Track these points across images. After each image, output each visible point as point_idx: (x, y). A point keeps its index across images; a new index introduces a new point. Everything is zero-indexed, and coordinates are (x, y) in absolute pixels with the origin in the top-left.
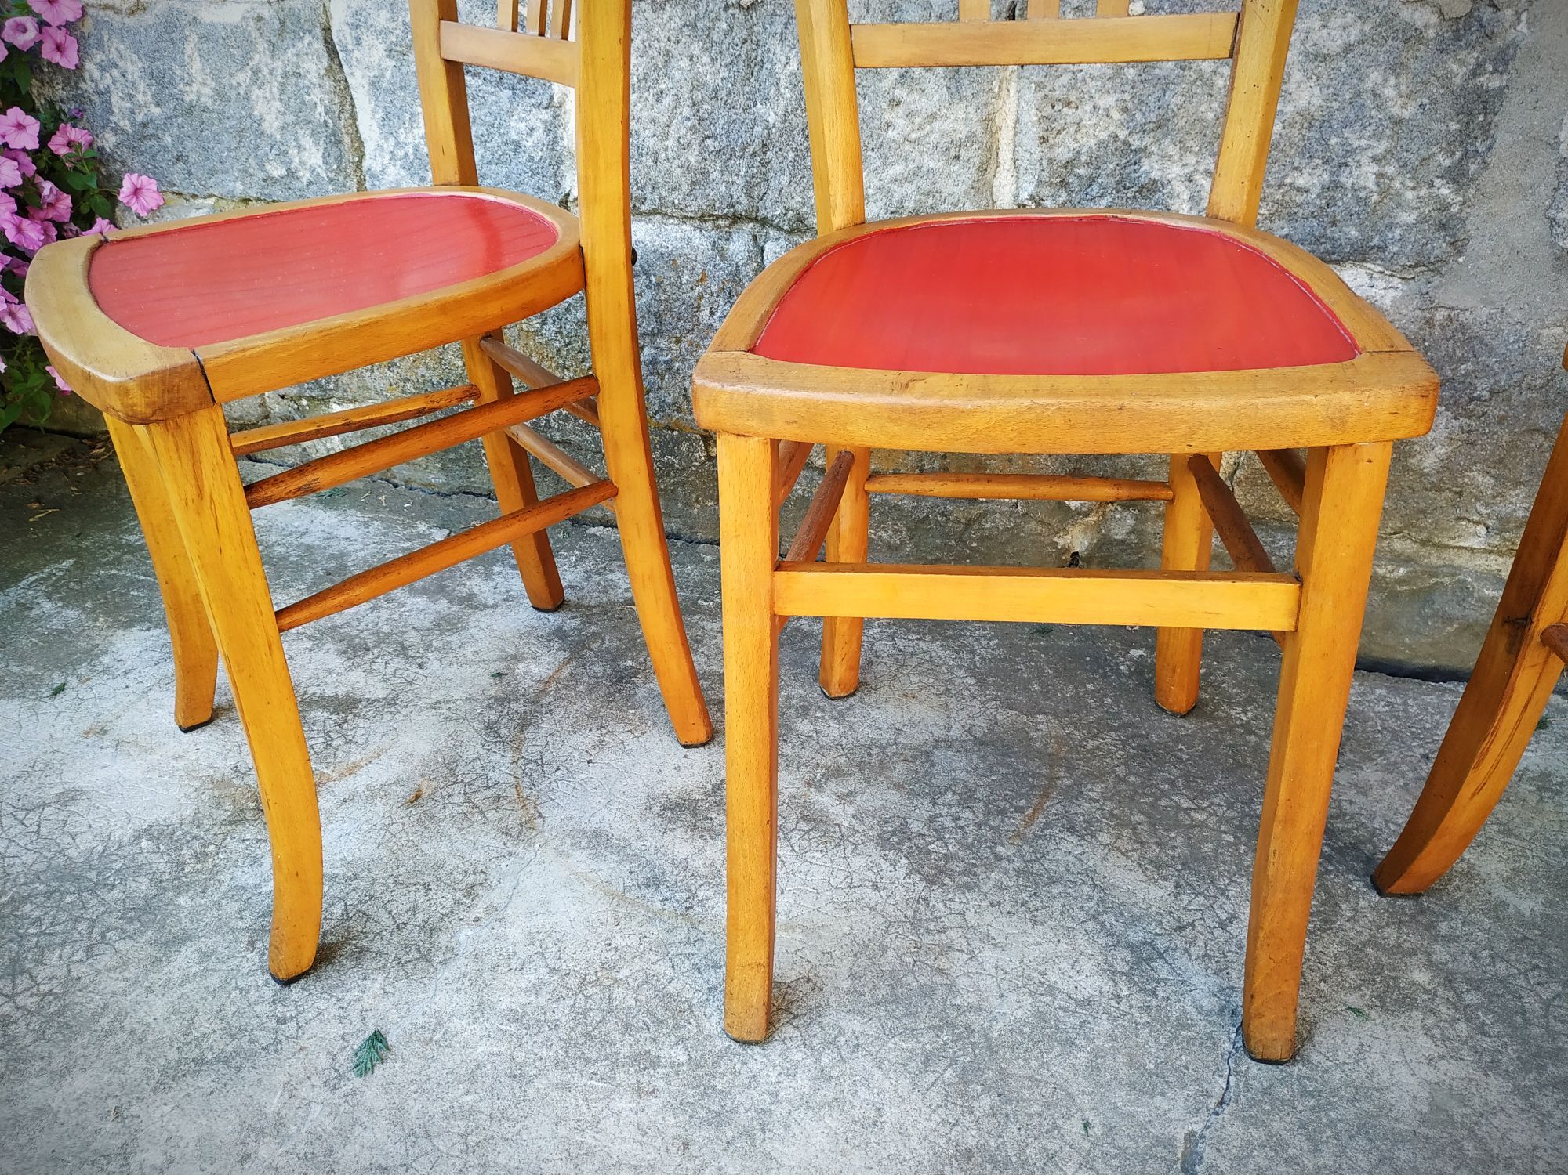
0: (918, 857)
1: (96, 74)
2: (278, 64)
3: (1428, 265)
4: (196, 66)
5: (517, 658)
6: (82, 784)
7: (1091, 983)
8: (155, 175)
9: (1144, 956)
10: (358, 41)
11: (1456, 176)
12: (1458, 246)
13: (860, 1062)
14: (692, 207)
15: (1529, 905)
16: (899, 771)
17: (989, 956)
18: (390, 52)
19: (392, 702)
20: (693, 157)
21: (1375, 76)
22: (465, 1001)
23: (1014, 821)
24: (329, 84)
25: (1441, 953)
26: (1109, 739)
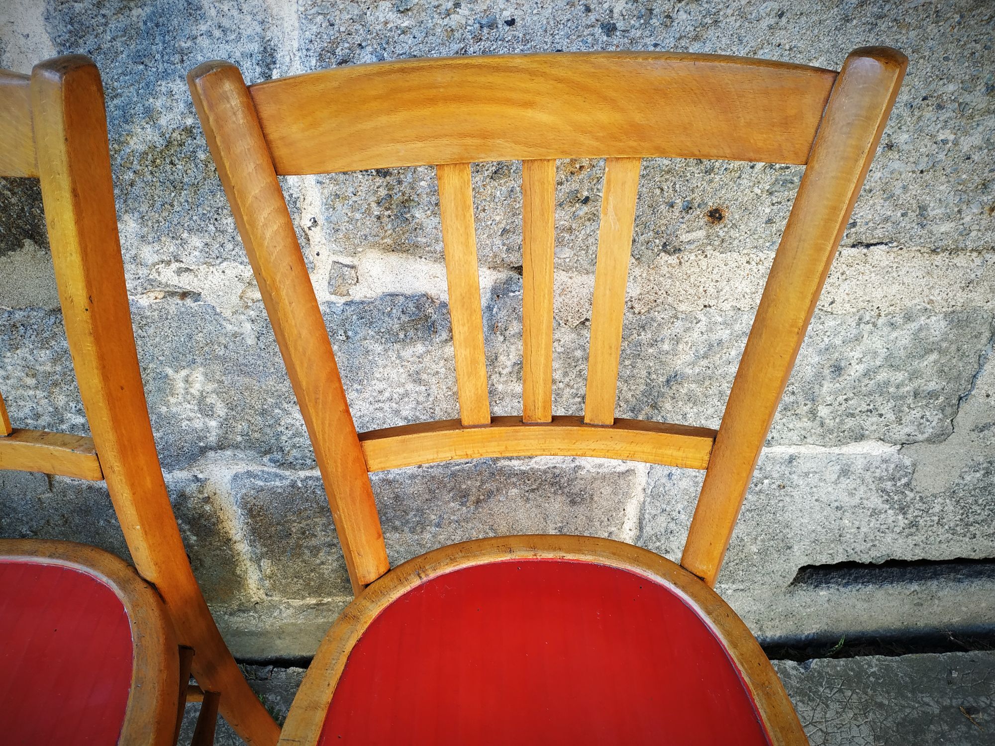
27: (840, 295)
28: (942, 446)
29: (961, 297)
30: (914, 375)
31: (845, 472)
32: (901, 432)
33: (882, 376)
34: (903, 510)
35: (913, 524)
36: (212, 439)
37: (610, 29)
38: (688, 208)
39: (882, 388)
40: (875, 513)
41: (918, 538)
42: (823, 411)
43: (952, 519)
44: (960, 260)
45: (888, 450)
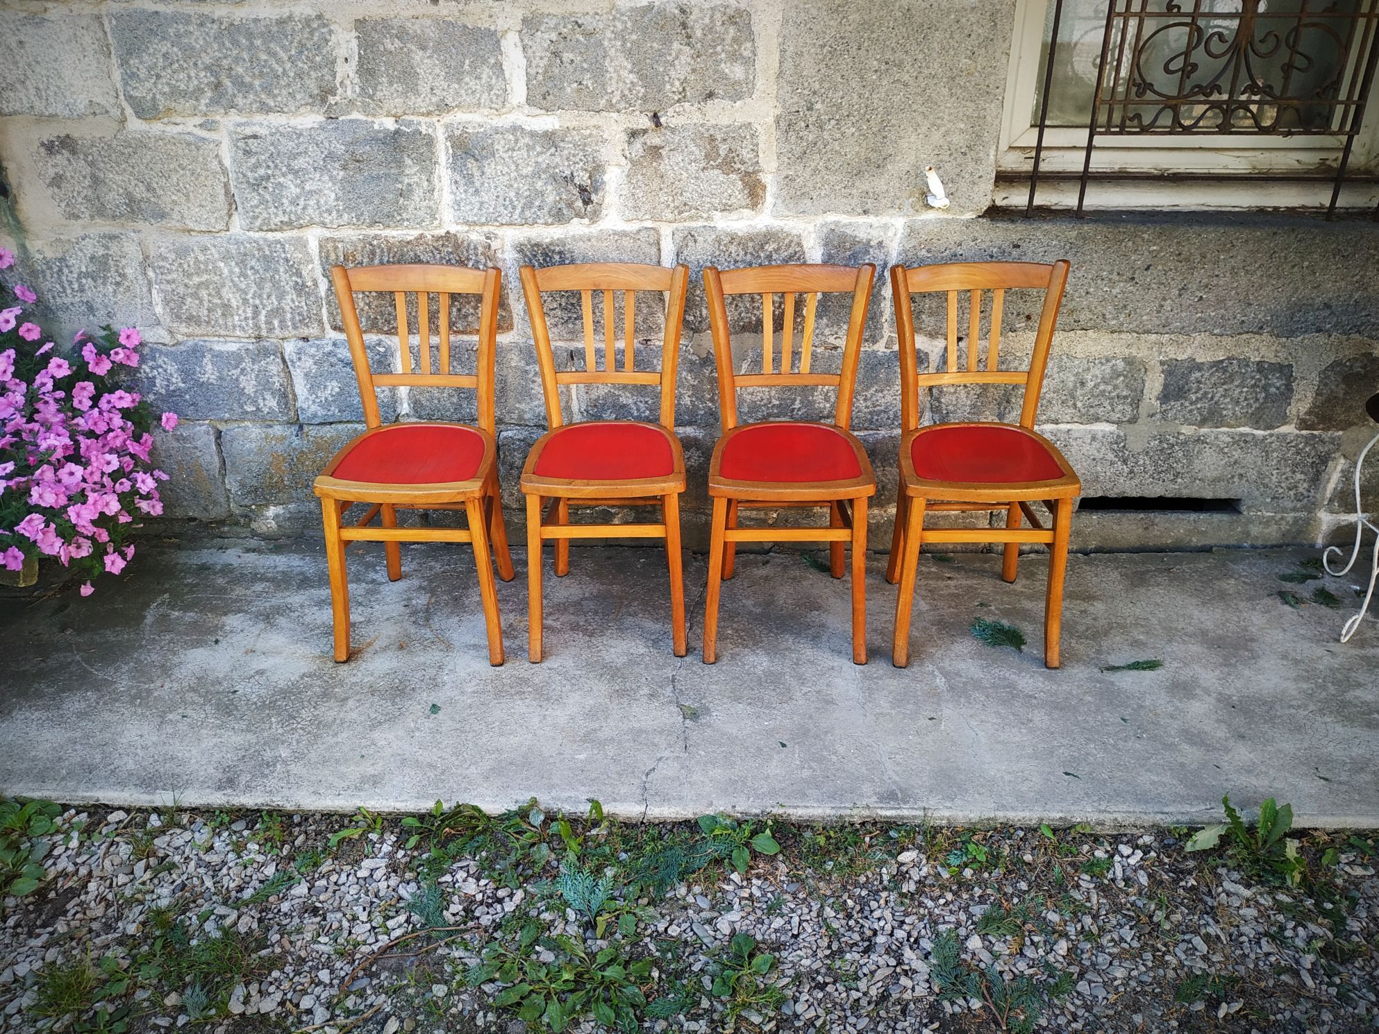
0: (585, 631)
1: (148, 370)
2: (256, 367)
3: (707, 425)
4: (210, 366)
5: (410, 599)
6: (262, 667)
7: (642, 650)
8: (175, 412)
9: (655, 642)
10: (300, 359)
11: (712, 400)
12: (717, 420)
13: (583, 680)
14: (455, 417)
15: (758, 610)
16: (571, 610)
17: (612, 650)
18: (315, 363)
19: (369, 621)
20: (455, 400)
21: (684, 373)
22: (456, 692)
23: (613, 616)
24: (282, 375)
25: (735, 625)
26: (637, 588)
27: (1078, 349)
28: (1136, 426)
29: (1127, 352)
30: (1116, 387)
31: (1094, 438)
32: (1115, 416)
33: (1102, 387)
34: (1125, 462)
35: (1131, 472)
36: (826, 413)
37: (992, 256)
38: (1018, 315)
39: (1103, 393)
40: (1112, 463)
41: (1137, 481)
42: (1079, 404)
43: (1151, 469)
44: (1123, 336)
45: (1113, 428)
